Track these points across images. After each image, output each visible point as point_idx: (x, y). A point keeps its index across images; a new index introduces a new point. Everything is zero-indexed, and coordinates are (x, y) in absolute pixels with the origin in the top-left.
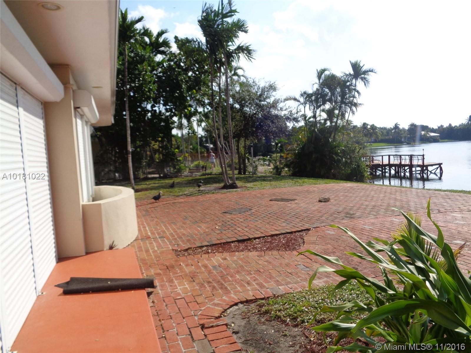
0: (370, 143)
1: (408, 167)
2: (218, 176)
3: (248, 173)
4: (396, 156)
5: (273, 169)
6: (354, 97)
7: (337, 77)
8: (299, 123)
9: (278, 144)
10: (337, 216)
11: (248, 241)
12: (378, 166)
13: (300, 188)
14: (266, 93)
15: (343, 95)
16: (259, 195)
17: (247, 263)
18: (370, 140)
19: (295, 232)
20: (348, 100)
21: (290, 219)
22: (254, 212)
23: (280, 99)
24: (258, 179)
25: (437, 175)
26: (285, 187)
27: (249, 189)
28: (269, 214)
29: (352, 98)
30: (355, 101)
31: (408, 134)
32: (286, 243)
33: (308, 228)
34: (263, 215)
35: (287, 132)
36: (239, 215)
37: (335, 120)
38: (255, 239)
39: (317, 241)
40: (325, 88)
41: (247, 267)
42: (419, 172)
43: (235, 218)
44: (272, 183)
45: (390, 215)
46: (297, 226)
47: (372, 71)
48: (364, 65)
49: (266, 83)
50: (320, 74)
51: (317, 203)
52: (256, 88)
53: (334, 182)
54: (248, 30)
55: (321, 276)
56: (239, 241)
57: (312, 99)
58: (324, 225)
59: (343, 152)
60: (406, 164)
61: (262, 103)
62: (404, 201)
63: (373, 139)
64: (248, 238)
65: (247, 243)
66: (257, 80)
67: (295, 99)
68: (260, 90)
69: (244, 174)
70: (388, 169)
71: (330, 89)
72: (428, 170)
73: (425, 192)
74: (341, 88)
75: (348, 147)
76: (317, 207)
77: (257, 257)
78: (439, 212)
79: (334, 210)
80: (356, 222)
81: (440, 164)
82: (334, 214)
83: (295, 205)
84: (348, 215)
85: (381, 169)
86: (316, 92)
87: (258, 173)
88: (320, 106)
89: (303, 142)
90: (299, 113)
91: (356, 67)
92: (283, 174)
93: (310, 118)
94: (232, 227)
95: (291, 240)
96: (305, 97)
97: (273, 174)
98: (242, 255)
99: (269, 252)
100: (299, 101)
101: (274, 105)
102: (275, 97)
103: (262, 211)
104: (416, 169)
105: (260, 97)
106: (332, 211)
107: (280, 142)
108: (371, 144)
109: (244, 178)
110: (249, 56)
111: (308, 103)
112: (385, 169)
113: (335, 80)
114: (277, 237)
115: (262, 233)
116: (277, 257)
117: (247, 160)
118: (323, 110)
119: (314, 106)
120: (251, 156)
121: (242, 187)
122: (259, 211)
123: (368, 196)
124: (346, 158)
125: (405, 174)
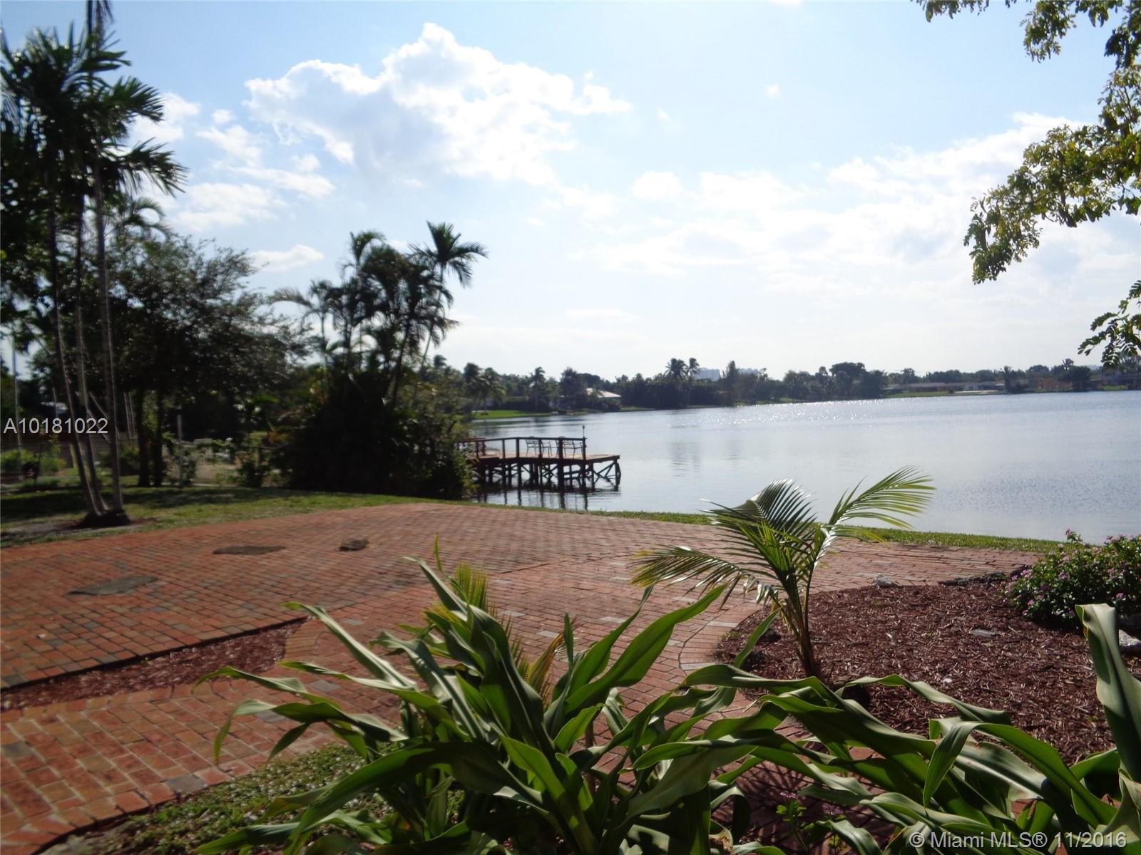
0: (482, 409)
1: (555, 465)
2: (74, 492)
3: (169, 484)
4: (531, 441)
5: (240, 471)
6: (438, 305)
7: (398, 255)
8: (305, 357)
9: (254, 409)
10: (376, 582)
11: (134, 664)
12: (494, 462)
13: (300, 519)
14: (219, 278)
15: (414, 297)
16: (187, 541)
17: (115, 723)
18: (482, 404)
19: (266, 629)
20: (424, 312)
21: (260, 597)
22: (163, 587)
23: (258, 295)
24: (194, 497)
25: (609, 480)
26: (262, 518)
27: (160, 524)
28: (206, 588)
29: (434, 308)
30: (440, 313)
31: (561, 393)
32: (239, 658)
33: (300, 617)
34: (189, 592)
35: (275, 379)
36: (120, 595)
37: (396, 354)
38: (153, 656)
39: (316, 647)
40: (373, 279)
41: (113, 735)
42: (576, 475)
43: (103, 607)
44: (230, 507)
45: (493, 573)
46: (272, 613)
47: (476, 250)
48: (459, 235)
49: (221, 252)
50: (360, 243)
51: (334, 554)
52: (192, 261)
53: (388, 502)
54: (161, 114)
56: (104, 668)
57: (340, 302)
58: (342, 606)
59: (416, 429)
60: (551, 457)
61: (210, 301)
62: (526, 540)
63: (489, 400)
64: (133, 656)
65: (128, 670)
66: (194, 243)
67: (299, 300)
68: (204, 270)
69: (158, 484)
70: (516, 468)
71: (381, 278)
72: (593, 472)
73: (573, 518)
74: (408, 281)
75: (426, 418)
76: (332, 564)
77: (149, 704)
78: (590, 559)
79: (372, 569)
80: (416, 593)
81: (615, 458)
82: (370, 576)
83: (280, 562)
84: (400, 579)
85: (500, 469)
86: (350, 285)
87: (196, 482)
88: (359, 320)
89: (319, 405)
90: (306, 333)
91: (441, 236)
92: (267, 483)
93: (335, 346)
94: (90, 631)
95: (251, 651)
96: (323, 295)
97: (240, 486)
98: (104, 704)
99: (187, 686)
100: (307, 303)
101: (244, 308)
102: (246, 290)
103: (186, 582)
104: (571, 469)
105: (204, 286)
106: (367, 572)
107: (257, 403)
108: (487, 411)
109: (152, 496)
110: (168, 180)
111: (330, 309)
112: (510, 469)
113: (394, 260)
114: (217, 645)
115: (175, 639)
116: (205, 697)
117: (165, 451)
118: (368, 331)
119: (345, 318)
120: (176, 437)
121: (141, 521)
122: (178, 582)
123: (455, 531)
124: (422, 445)
125: (549, 480)
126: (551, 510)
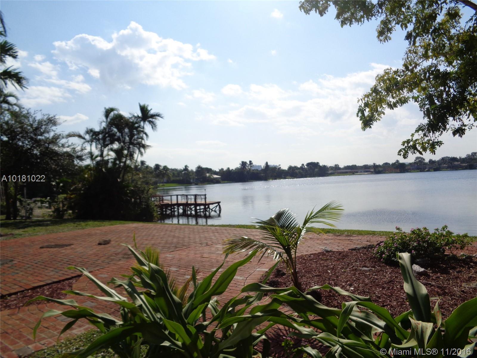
0: (162, 183)
1: (193, 206)
3: (20, 218)
4: (183, 196)
5: (53, 212)
6: (142, 138)
7: (124, 118)
8: (83, 161)
9: (60, 184)
10: (114, 258)
12: (167, 206)
13: (80, 232)
14: (43, 127)
15: (131, 136)
16: (28, 243)
18: (162, 181)
19: (63, 280)
20: (136, 142)
21: (61, 266)
22: (15, 264)
23: (62, 135)
24: (31, 224)
25: (216, 212)
26: (63, 232)
27: (15, 236)
28: (36, 263)
29: (140, 140)
30: (143, 142)
31: (196, 176)
32: (51, 293)
33: (78, 275)
34: (28, 266)
35: (69, 171)
37: (124, 160)
38: (10, 295)
39: (86, 287)
40: (114, 127)
42: (203, 210)
44: (48, 227)
45: (165, 252)
46: (67, 273)
47: (158, 115)
48: (151, 109)
49: (44, 116)
50: (108, 112)
51: (95, 247)
52: (31, 119)
53: (120, 223)
54: (17, 55)
57: (99, 137)
58: (98, 269)
59: (133, 192)
60: (191, 203)
61: (39, 137)
62: (180, 238)
63: (165, 179)
66: (32, 111)
67: (80, 136)
68: (36, 123)
69: (15, 219)
70: (176, 208)
71: (117, 127)
72: (210, 209)
73: (201, 228)
74: (129, 128)
75: (137, 187)
76: (94, 251)
77: (7, 316)
78: (207, 245)
79: (112, 252)
81: (219, 203)
82: (111, 255)
83: (70, 251)
84: (124, 256)
85: (170, 208)
86: (103, 130)
87: (33, 217)
88: (107, 145)
89: (89, 182)
90: (83, 151)
91: (144, 109)
92: (66, 217)
93: (97, 157)
95: (56, 291)
96: (91, 134)
97: (54, 218)
99: (26, 307)
100: (84, 138)
101: (55, 140)
102: (56, 132)
103: (27, 261)
104: (200, 208)
105: (37, 130)
107: (61, 182)
108: (164, 184)
109: (12, 224)
110: (20, 84)
111: (94, 141)
112: (174, 208)
113: (123, 120)
114: (40, 288)
115: (21, 287)
116: (34, 312)
117: (18, 204)
118: (112, 150)
119: (101, 145)
120: (24, 197)
121: (6, 235)
122: (23, 261)
123: (149, 235)
124: (135, 199)
125: (191, 212)
126: (191, 225)
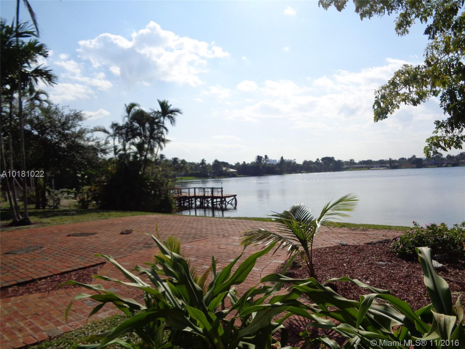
0: (180, 176)
1: (210, 199)
2: (7, 211)
3: (48, 208)
4: (200, 189)
5: (79, 202)
6: (162, 133)
7: (145, 113)
8: (107, 155)
9: (85, 176)
10: (136, 247)
11: (32, 283)
12: (185, 198)
13: (104, 221)
14: (70, 122)
15: (152, 130)
16: (56, 231)
17: (23, 308)
18: (180, 174)
19: (89, 267)
20: (156, 136)
21: (86, 254)
22: (45, 250)
23: (87, 129)
24: (59, 213)
25: (232, 205)
26: (88, 221)
27: (44, 224)
28: (64, 250)
29: (160, 134)
30: (163, 137)
31: (212, 170)
32: (77, 279)
33: (104, 261)
34: (56, 252)
35: (94, 164)
36: (26, 254)
37: (145, 153)
38: (40, 279)
39: (110, 274)
40: (135, 122)
41: (22, 312)
42: (219, 203)
43: (19, 259)
44: (74, 217)
45: (184, 242)
46: (92, 260)
47: (178, 111)
48: (171, 105)
49: (71, 111)
50: (129, 108)
51: (118, 236)
52: (59, 115)
53: (141, 214)
54: (48, 55)
55: (108, 308)
56: (19, 284)
57: (122, 132)
58: (121, 257)
59: (153, 184)
60: (208, 195)
61: (66, 131)
62: (198, 229)
63: (183, 173)
64: (31, 279)
65: (29, 285)
66: (60, 107)
67: (105, 131)
68: (64, 118)
69: (44, 208)
70: (194, 200)
71: (138, 122)
72: (226, 201)
73: (217, 220)
74: (149, 123)
75: (157, 179)
76: (117, 240)
77: (38, 299)
78: (224, 236)
79: (134, 241)
80: (152, 251)
81: (235, 196)
82: (133, 245)
83: (95, 239)
84: (146, 245)
85: (188, 201)
86: (126, 125)
87: (60, 207)
88: (129, 139)
89: (112, 174)
90: (107, 145)
91: (163, 105)
92: (90, 207)
93: (120, 151)
94: (13, 269)
95: (83, 276)
96: (115, 129)
97: (79, 208)
99: (55, 291)
100: (108, 133)
101: (81, 134)
102: (81, 127)
103: (55, 248)
104: (217, 200)
105: (64, 125)
106: (132, 243)
107: (86, 174)
108: (182, 177)
109: (41, 213)
110: (50, 80)
111: (117, 135)
112: (192, 201)
113: (144, 115)
114: (68, 274)
115: (50, 272)
116: (63, 296)
117: (47, 194)
118: (133, 144)
119: (124, 139)
120: (52, 188)
121: (36, 223)
122: (52, 248)
123: (169, 226)
124: (155, 191)
125: (208, 205)
126: (208, 217)
